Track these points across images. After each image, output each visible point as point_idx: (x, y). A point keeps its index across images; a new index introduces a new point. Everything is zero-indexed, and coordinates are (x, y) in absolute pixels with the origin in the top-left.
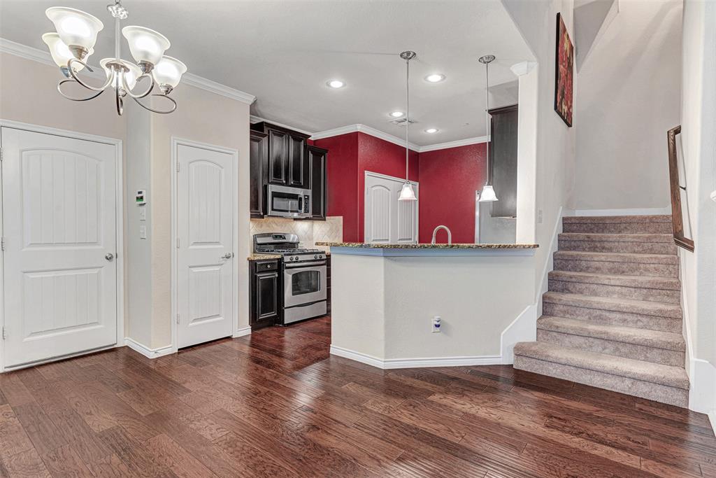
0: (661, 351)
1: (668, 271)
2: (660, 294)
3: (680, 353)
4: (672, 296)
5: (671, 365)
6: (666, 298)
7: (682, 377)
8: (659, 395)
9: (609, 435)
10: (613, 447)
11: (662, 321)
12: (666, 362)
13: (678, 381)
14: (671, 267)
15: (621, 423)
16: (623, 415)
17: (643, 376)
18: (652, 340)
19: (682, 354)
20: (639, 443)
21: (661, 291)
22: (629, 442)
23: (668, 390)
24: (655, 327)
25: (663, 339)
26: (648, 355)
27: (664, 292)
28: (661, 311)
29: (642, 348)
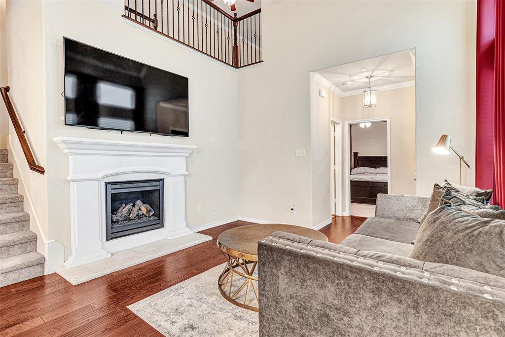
0: (20, 245)
1: (10, 190)
2: (9, 207)
3: (32, 243)
4: (18, 206)
5: (27, 253)
6: (13, 209)
7: (39, 256)
8: (25, 276)
9: (9, 320)
10: (18, 323)
11: (16, 225)
12: (25, 252)
13: (38, 260)
14: (12, 187)
15: (11, 307)
16: (8, 301)
17: (13, 267)
18: (13, 240)
19: (34, 242)
20: (33, 310)
21: (9, 204)
22: (26, 313)
23: (31, 269)
24: (11, 231)
25: (21, 237)
26: (10, 252)
27: (11, 204)
28: (14, 218)
29: (5, 248)
